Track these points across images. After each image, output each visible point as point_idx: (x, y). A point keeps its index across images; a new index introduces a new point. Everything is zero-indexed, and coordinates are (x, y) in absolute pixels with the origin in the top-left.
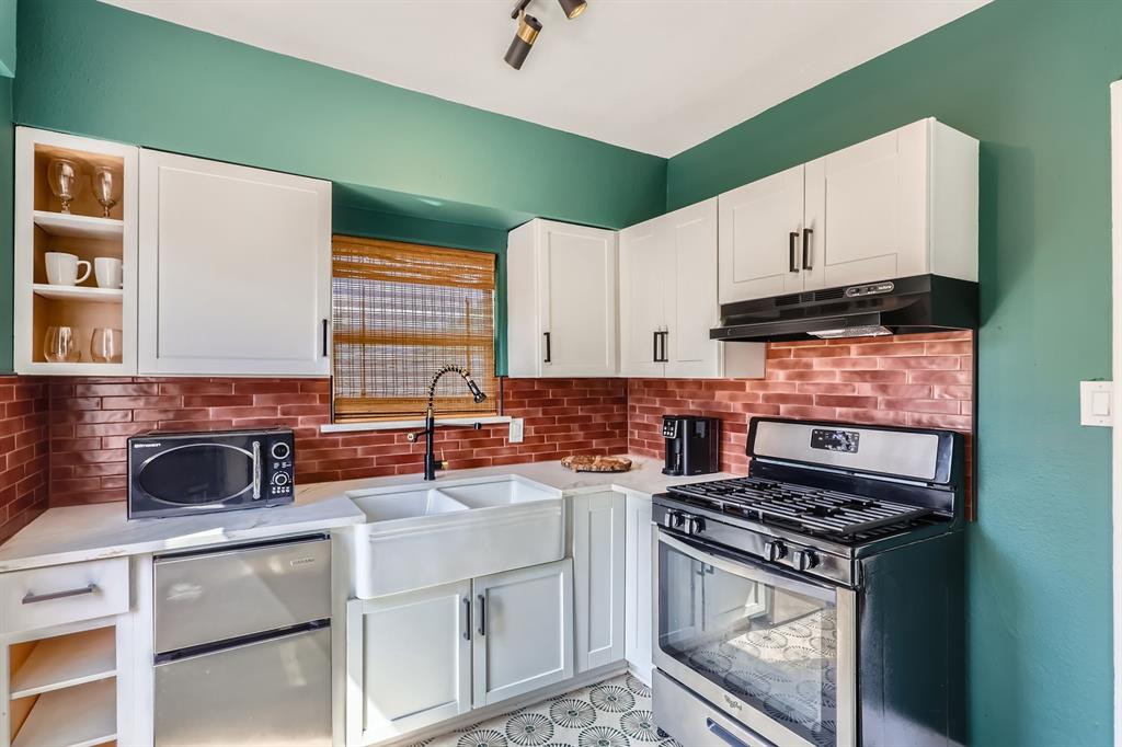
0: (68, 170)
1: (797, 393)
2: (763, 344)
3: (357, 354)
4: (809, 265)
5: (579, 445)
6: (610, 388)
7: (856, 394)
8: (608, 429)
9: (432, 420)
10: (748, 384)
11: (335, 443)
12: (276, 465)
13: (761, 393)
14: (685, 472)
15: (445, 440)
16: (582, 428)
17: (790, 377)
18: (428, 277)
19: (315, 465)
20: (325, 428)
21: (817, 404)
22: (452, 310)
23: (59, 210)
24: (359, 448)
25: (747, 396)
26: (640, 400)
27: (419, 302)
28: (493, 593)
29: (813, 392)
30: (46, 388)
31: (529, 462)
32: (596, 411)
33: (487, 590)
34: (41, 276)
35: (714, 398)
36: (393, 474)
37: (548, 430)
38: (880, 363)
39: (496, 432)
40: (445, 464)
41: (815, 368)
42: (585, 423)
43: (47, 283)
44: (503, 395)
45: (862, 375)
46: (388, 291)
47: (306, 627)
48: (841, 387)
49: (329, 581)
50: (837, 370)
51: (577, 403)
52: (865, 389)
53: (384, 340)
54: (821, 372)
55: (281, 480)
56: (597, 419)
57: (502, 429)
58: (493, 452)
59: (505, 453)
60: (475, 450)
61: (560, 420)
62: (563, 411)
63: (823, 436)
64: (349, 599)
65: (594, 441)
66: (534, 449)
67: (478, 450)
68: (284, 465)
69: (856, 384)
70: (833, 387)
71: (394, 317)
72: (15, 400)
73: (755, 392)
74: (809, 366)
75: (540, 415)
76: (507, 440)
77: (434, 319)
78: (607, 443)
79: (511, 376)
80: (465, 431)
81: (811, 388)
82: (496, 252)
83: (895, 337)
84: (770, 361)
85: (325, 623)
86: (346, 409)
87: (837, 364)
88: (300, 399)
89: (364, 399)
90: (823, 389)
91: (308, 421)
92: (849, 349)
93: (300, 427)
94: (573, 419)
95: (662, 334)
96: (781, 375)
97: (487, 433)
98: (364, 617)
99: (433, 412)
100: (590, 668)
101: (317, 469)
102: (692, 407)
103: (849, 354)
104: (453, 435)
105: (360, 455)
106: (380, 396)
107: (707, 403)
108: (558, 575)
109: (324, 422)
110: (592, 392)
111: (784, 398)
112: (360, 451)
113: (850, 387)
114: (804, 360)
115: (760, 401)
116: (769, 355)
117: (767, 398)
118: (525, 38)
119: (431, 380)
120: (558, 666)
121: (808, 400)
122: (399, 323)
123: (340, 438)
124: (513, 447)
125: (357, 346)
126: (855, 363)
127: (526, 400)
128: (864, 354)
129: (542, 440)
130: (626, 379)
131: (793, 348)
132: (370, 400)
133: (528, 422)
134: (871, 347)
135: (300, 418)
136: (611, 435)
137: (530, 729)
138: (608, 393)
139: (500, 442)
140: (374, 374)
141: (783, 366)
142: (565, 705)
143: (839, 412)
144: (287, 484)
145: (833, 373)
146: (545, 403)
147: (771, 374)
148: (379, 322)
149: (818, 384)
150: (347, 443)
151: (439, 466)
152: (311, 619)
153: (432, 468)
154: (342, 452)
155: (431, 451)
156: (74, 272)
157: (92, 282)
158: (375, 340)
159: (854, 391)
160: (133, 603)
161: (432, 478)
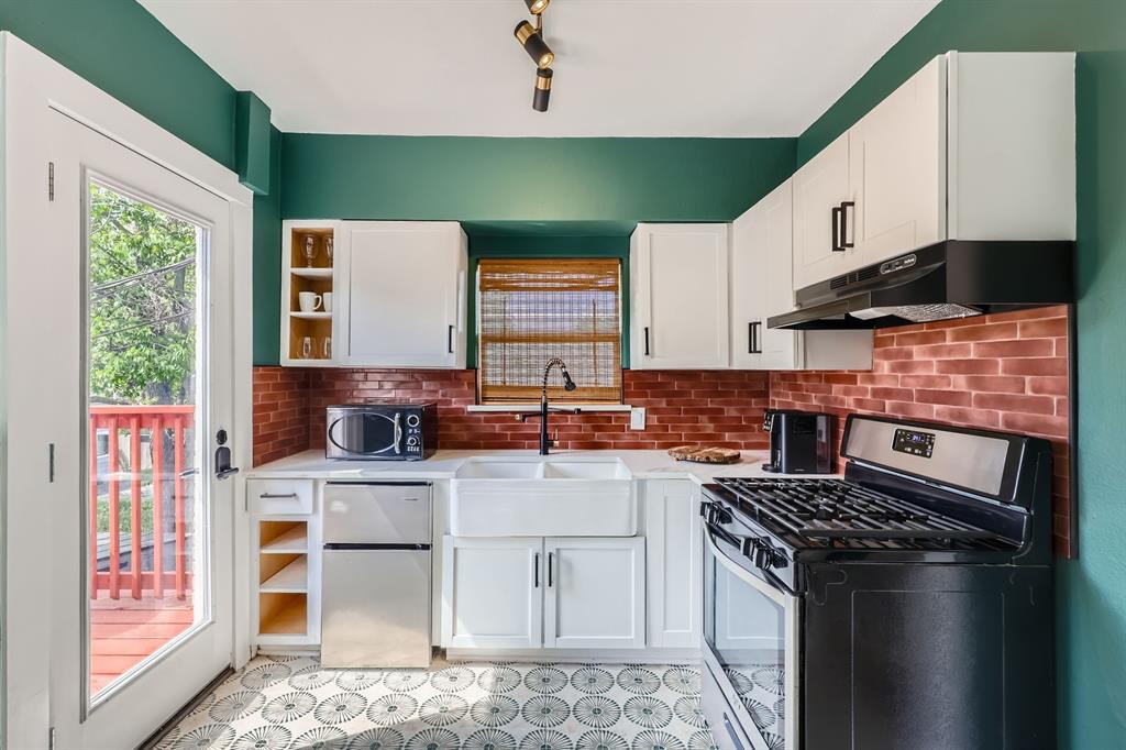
0: (310, 240)
1: (899, 387)
2: (871, 331)
3: (498, 353)
4: (848, 242)
5: (708, 436)
6: (746, 381)
7: (951, 389)
8: (744, 423)
9: (546, 405)
10: (859, 376)
11: (479, 420)
12: (410, 431)
13: (870, 387)
14: (784, 470)
15: (569, 423)
16: (712, 420)
17: (894, 369)
18: (566, 285)
19: (464, 436)
20: (471, 408)
21: (918, 400)
22: (580, 311)
23: (306, 266)
24: (497, 425)
25: (858, 390)
26: (778, 394)
27: (550, 306)
28: (564, 554)
29: (914, 387)
30: (307, 376)
31: (652, 449)
32: (729, 404)
33: (558, 550)
34: (296, 306)
35: (831, 393)
36: (524, 448)
37: (673, 420)
38: (972, 351)
39: (617, 419)
40: (556, 443)
41: (916, 358)
42: (715, 415)
43: (300, 311)
44: (624, 386)
45: (957, 367)
46: (523, 299)
47: (413, 547)
48: (938, 380)
49: (432, 517)
50: (934, 360)
51: (705, 395)
52: (959, 382)
53: (520, 339)
54: (920, 362)
55: (412, 441)
56: (731, 412)
57: (625, 417)
58: (614, 437)
59: (627, 439)
60: (596, 434)
61: (686, 411)
62: (690, 403)
63: (904, 437)
64: (446, 534)
65: (727, 434)
66: (657, 437)
67: (597, 433)
68: (416, 431)
69: (952, 376)
70: (930, 380)
71: (528, 320)
72: (279, 381)
73: (865, 385)
74: (909, 355)
75: (664, 405)
76: (629, 427)
77: (562, 319)
78: (744, 438)
79: (632, 369)
80: (589, 416)
81: (912, 381)
82: (621, 256)
83: (987, 317)
84: (878, 350)
85: (426, 547)
86: (489, 394)
87: (935, 352)
88: (455, 386)
89: (504, 387)
90: (921, 381)
91: (460, 402)
92: (944, 333)
93: (454, 406)
94: (702, 411)
95: (755, 324)
96: (885, 367)
97: (610, 421)
98: (455, 549)
99: (546, 398)
100: (665, 646)
101: (465, 439)
102: (815, 402)
103: (945, 340)
104: (576, 419)
105: (497, 431)
106: (517, 384)
107: (826, 397)
108: (629, 550)
109: (470, 403)
110: (723, 385)
111: (888, 393)
112: (498, 427)
113: (945, 381)
114: (906, 347)
115: (869, 397)
116: (877, 343)
117: (876, 393)
118: (541, 87)
119: (542, 371)
120: (630, 634)
121: (908, 395)
122: (533, 325)
123: (482, 416)
124: (635, 433)
125: (499, 345)
126: (951, 350)
127: (649, 391)
128: (957, 340)
129: (666, 429)
130: (768, 371)
131: (895, 334)
132: (510, 387)
133: (651, 410)
134: (965, 330)
135: (454, 400)
136: (748, 429)
137: (592, 680)
138: (744, 386)
139: (622, 428)
140: (512, 367)
141: (887, 356)
142: (635, 672)
143: (936, 411)
144: (417, 445)
145: (929, 364)
146: (669, 395)
147: (878, 365)
148: (524, 325)
149: (917, 377)
150: (487, 420)
151: (552, 445)
152: (418, 542)
153: (546, 447)
154: (485, 428)
155: (545, 430)
156: (313, 302)
157: (322, 309)
158: (512, 340)
159: (949, 385)
160: (315, 509)
161: (546, 453)
